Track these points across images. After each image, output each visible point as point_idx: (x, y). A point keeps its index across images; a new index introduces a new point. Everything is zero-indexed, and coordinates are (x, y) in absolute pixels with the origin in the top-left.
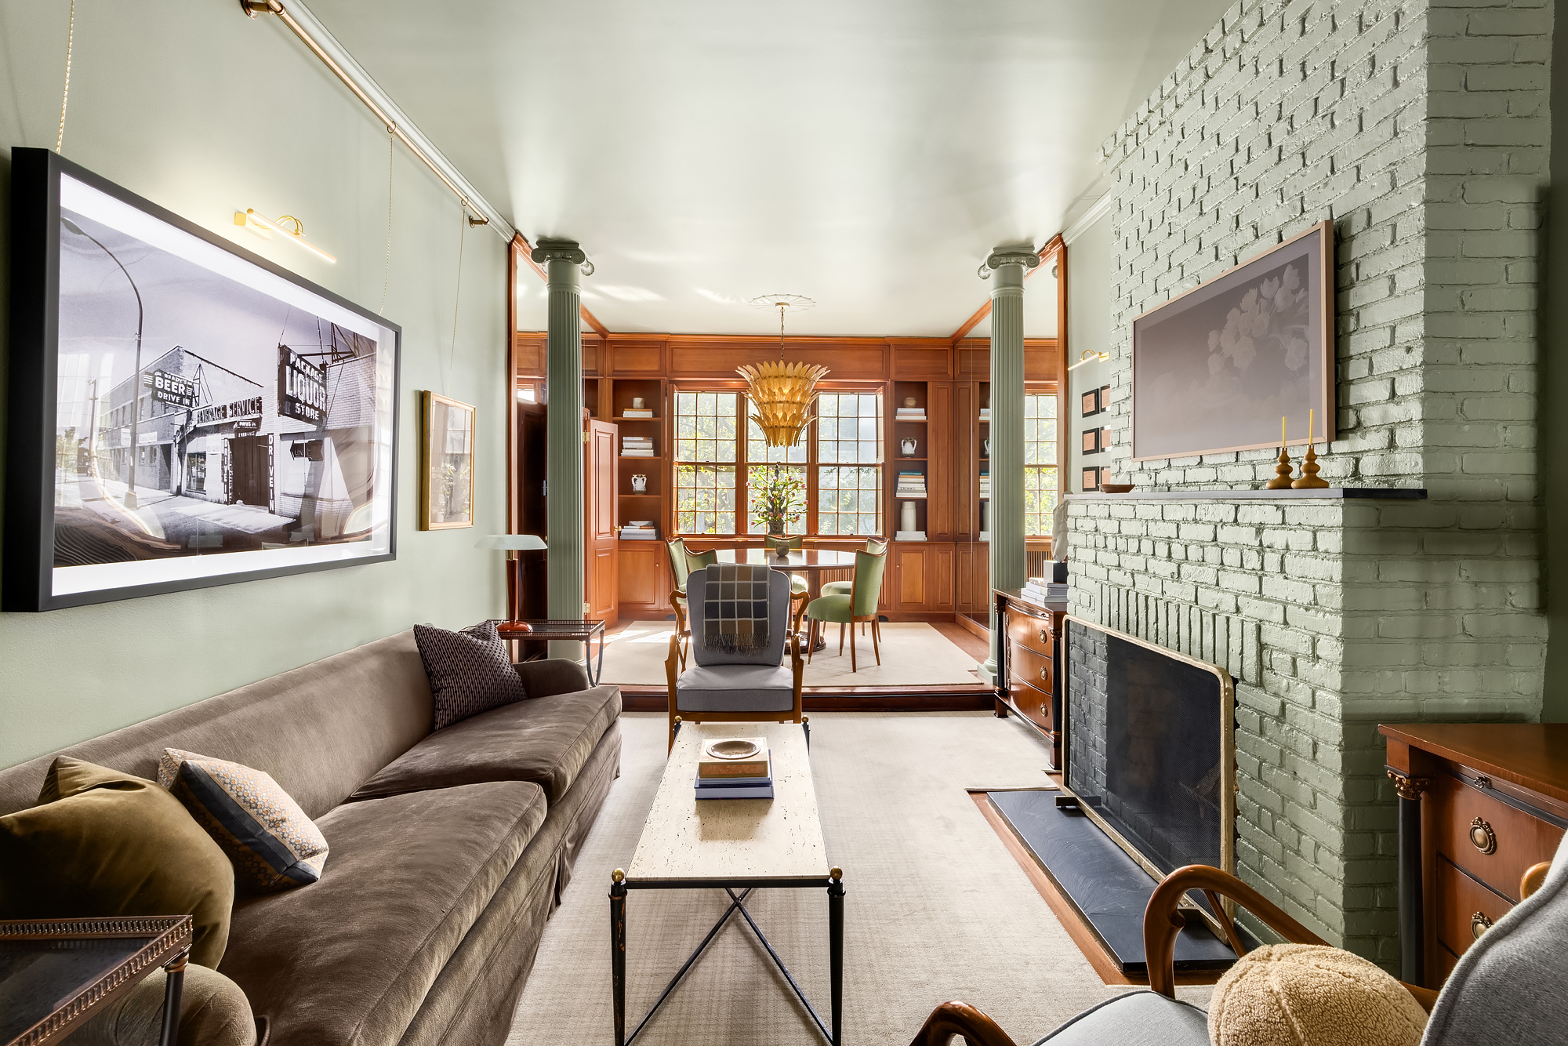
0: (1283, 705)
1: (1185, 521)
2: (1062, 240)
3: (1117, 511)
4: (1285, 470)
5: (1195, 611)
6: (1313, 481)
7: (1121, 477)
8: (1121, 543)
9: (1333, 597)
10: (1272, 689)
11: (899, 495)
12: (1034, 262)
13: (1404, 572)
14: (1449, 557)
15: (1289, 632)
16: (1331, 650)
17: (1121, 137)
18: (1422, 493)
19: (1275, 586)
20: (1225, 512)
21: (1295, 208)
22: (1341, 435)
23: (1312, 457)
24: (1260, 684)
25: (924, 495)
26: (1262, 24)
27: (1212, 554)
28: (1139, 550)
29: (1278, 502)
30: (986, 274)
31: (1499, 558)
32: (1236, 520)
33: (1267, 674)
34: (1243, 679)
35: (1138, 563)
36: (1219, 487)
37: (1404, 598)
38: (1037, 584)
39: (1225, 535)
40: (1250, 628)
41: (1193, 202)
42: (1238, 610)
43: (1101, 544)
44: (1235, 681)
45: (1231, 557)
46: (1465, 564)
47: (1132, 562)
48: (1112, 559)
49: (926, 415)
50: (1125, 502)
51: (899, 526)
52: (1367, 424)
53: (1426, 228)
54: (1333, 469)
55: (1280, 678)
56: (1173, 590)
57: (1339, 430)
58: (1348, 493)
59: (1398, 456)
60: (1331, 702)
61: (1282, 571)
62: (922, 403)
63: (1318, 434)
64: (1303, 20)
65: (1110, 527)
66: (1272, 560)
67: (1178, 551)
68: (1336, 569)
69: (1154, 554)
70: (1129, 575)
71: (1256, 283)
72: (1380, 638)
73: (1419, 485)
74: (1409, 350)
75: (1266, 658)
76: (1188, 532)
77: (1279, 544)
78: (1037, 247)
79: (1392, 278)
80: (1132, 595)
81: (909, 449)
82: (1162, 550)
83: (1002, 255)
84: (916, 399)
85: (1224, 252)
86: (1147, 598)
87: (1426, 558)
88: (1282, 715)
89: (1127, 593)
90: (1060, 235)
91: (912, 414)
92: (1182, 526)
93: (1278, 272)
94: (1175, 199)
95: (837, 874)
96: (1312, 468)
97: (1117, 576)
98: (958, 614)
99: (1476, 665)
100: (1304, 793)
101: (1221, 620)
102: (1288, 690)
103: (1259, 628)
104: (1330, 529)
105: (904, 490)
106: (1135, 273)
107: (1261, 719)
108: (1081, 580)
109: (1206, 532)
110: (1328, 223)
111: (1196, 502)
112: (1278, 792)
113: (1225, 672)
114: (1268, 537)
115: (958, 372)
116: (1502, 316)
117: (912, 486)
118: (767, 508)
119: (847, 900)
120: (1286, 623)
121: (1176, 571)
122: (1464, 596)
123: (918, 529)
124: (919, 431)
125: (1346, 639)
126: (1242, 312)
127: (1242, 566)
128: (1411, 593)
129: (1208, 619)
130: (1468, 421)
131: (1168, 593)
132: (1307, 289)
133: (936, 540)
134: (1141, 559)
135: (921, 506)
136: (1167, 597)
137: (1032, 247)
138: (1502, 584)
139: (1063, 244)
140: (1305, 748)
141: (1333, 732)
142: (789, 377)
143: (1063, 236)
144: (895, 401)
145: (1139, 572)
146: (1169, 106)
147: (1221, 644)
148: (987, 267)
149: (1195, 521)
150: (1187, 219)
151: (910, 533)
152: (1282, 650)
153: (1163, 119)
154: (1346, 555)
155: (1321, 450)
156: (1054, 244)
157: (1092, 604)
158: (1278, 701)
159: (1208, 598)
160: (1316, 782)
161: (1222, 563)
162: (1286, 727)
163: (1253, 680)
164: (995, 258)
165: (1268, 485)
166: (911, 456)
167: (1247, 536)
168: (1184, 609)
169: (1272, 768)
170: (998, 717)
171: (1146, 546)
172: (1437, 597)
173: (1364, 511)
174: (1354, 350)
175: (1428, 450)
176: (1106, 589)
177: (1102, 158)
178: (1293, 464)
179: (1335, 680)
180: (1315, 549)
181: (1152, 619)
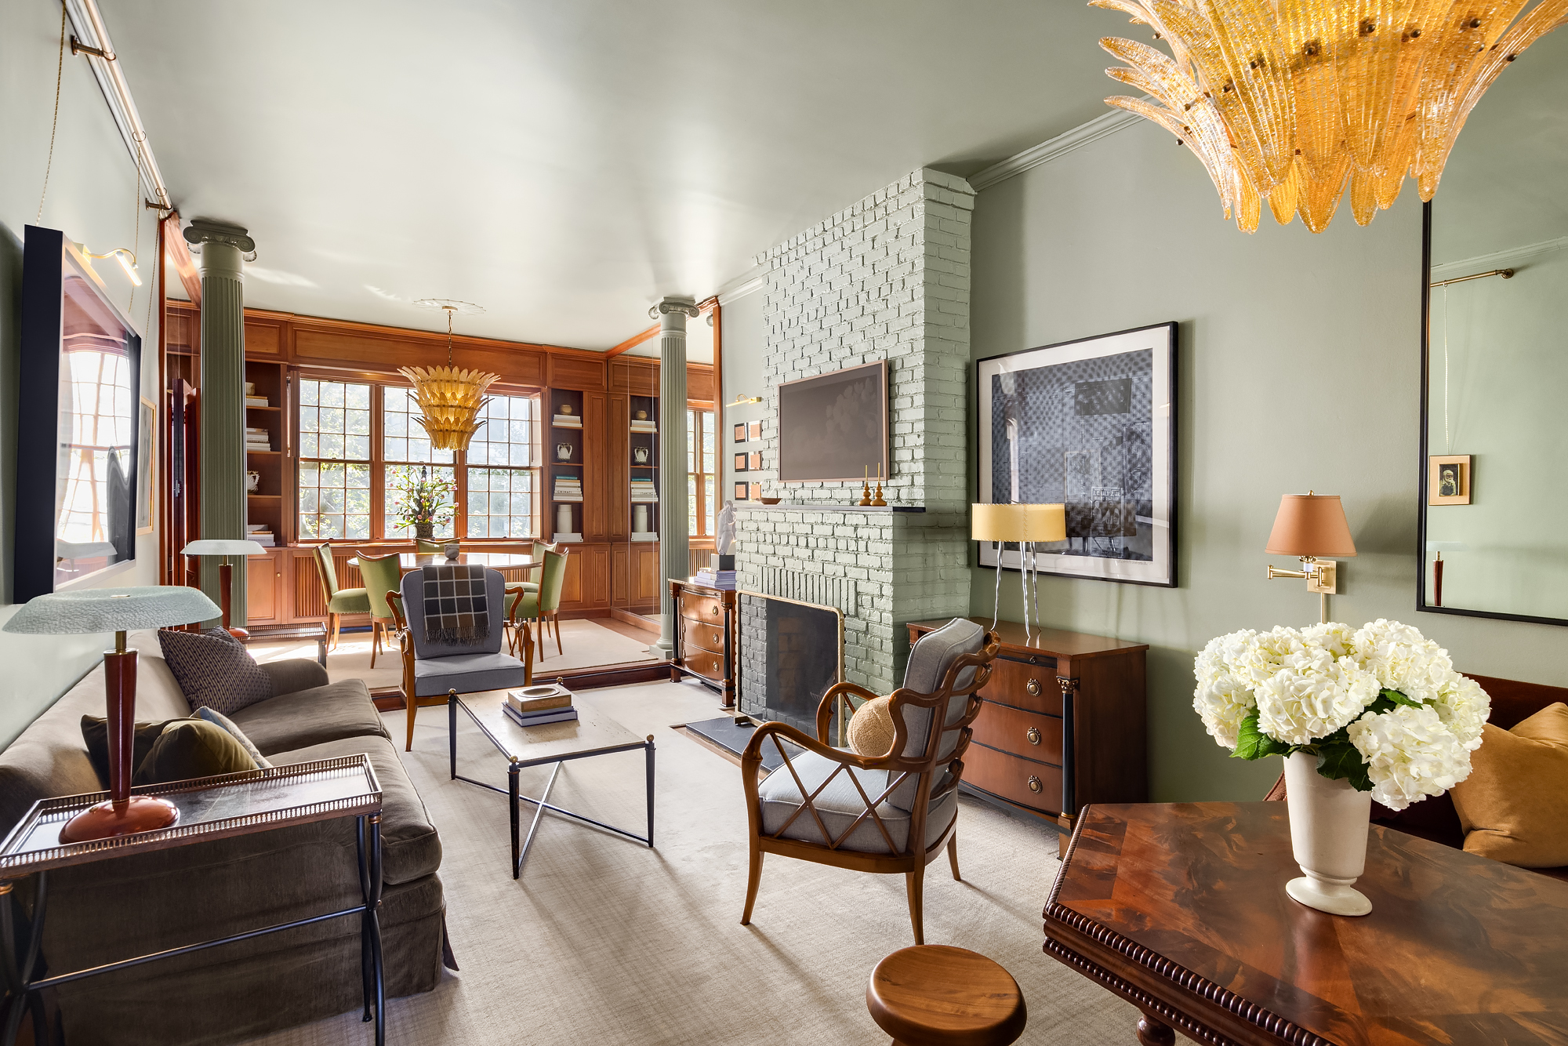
0: (867, 624)
1: (816, 523)
2: (717, 301)
3: (773, 516)
4: (867, 495)
5: (823, 578)
6: (881, 503)
7: (771, 492)
8: (776, 539)
9: (889, 563)
10: (861, 617)
11: (556, 498)
12: (695, 313)
13: (917, 549)
14: (934, 541)
15: (870, 584)
16: (888, 590)
17: (770, 257)
18: (924, 509)
19: (863, 560)
20: (838, 518)
21: (870, 345)
22: (892, 477)
23: (879, 488)
24: (857, 615)
25: (580, 499)
26: (853, 231)
27: (832, 543)
28: (788, 543)
29: (864, 513)
30: (656, 316)
31: (954, 541)
32: (844, 523)
33: (860, 609)
34: (848, 614)
35: (787, 551)
36: (833, 502)
37: (916, 562)
38: (707, 572)
39: (839, 531)
40: (852, 584)
41: (816, 318)
42: (845, 575)
43: (761, 539)
44: (845, 616)
45: (842, 545)
46: (941, 544)
47: (782, 551)
48: (770, 549)
49: (582, 422)
50: (778, 510)
51: (555, 529)
52: (903, 472)
53: (925, 377)
54: (888, 495)
55: (865, 612)
56: (810, 567)
57: (891, 475)
58: (895, 509)
59: (915, 490)
60: (888, 618)
61: (867, 551)
62: (578, 411)
63: (882, 476)
64: (873, 241)
65: (769, 527)
66: (862, 544)
67: (812, 543)
68: (890, 548)
69: (797, 545)
70: (781, 559)
71: (851, 382)
72: (908, 583)
73: (921, 505)
74: (919, 436)
75: (859, 600)
76: (818, 530)
77: (865, 537)
78: (697, 301)
79: (912, 397)
80: (784, 572)
81: (564, 454)
82: (802, 542)
83: (671, 304)
84: (572, 408)
85: (834, 357)
86: (793, 573)
87: (926, 542)
88: (866, 631)
89: (780, 572)
90: (716, 297)
91: (568, 420)
92: (815, 526)
93: (862, 380)
94: (805, 312)
95: (651, 738)
96: (879, 495)
97: (772, 561)
98: (614, 609)
99: (945, 594)
100: (877, 671)
101: (836, 582)
102: (869, 616)
103: (856, 583)
104: (888, 527)
105: (561, 494)
106: (779, 352)
107: (857, 634)
108: (747, 567)
109: (828, 530)
110: (886, 360)
111: (822, 512)
112: (865, 673)
113: (839, 610)
114: (860, 532)
115: (611, 385)
116: (953, 423)
117: (569, 490)
118: (414, 511)
119: (657, 753)
120: (868, 579)
121: (811, 555)
122: (940, 560)
123: (573, 531)
124: (575, 437)
125: (894, 584)
126: (844, 398)
127: (847, 549)
128: (920, 559)
129: (829, 582)
130: (941, 474)
131: (806, 569)
132: (876, 394)
133: (591, 541)
134: (789, 548)
135: (577, 509)
136: (805, 572)
137: (694, 301)
138: (954, 553)
139: (718, 304)
140: (877, 645)
141: (889, 632)
142: (462, 383)
143: (719, 298)
144: (552, 409)
145: (788, 557)
146: (802, 252)
147: (837, 596)
148: (658, 310)
149: (822, 523)
150: (812, 328)
151: (566, 534)
152: (867, 594)
153: (797, 257)
154: (895, 541)
155: (883, 484)
156: (711, 302)
157: (755, 581)
158: (865, 622)
159: (830, 569)
160: (882, 662)
161: (837, 548)
162: (869, 636)
163: (853, 614)
164: (666, 305)
165: (859, 503)
166: (567, 461)
167: (849, 531)
168: (816, 578)
169: (862, 661)
170: (675, 682)
171: (793, 540)
172: (930, 560)
173: (902, 516)
174: (897, 432)
175: (927, 488)
176: (765, 570)
177: (757, 264)
178: (870, 491)
179: (890, 606)
180: (881, 538)
181: (796, 587)
